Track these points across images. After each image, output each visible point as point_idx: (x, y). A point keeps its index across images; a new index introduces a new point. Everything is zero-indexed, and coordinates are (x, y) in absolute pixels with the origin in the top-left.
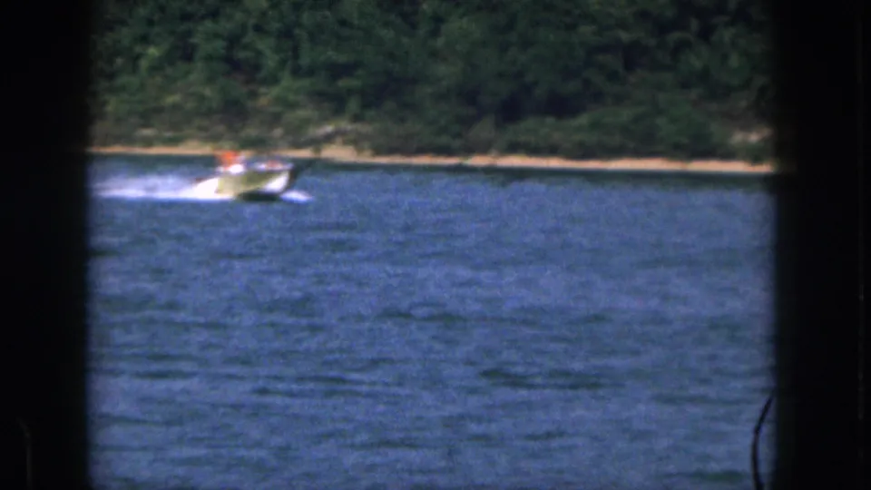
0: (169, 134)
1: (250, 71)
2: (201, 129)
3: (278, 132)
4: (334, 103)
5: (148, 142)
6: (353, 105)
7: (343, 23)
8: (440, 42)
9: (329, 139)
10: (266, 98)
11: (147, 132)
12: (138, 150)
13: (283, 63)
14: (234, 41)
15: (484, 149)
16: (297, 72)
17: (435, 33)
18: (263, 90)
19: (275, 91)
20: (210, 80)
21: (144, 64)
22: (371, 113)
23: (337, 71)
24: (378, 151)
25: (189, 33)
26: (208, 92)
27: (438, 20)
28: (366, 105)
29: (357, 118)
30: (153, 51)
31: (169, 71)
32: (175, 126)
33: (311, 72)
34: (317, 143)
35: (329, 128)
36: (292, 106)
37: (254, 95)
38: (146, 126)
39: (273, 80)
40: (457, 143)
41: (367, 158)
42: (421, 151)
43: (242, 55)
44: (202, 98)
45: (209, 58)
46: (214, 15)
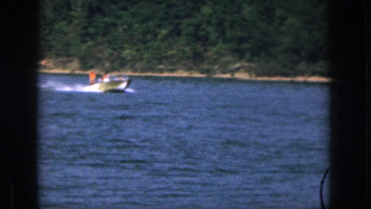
0: (170, 67)
1: (205, 41)
2: (184, 65)
3: (216, 67)
4: (240, 54)
5: (161, 71)
6: (248, 55)
7: (244, 20)
8: (283, 28)
9: (238, 70)
10: (211, 52)
11: (162, 66)
12: (157, 75)
13: (219, 37)
14: (198, 27)
15: (302, 74)
16: (225, 41)
17: (281, 24)
18: (209, 48)
19: (215, 49)
20: (188, 44)
21: (159, 37)
22: (256, 58)
23: (242, 40)
24: (258, 75)
25: (179, 24)
26: (187, 49)
27: (284, 19)
28: (253, 55)
29: (249, 61)
30: (164, 32)
31: (170, 40)
32: (173, 64)
33: (230, 41)
34: (233, 72)
35: (238, 65)
36: (222, 55)
37: (206, 50)
38: (161, 64)
39: (215, 44)
40: (291, 72)
41: (254, 78)
42: (276, 75)
43: (202, 33)
44: (184, 52)
45: (187, 35)
46: (189, 16)
